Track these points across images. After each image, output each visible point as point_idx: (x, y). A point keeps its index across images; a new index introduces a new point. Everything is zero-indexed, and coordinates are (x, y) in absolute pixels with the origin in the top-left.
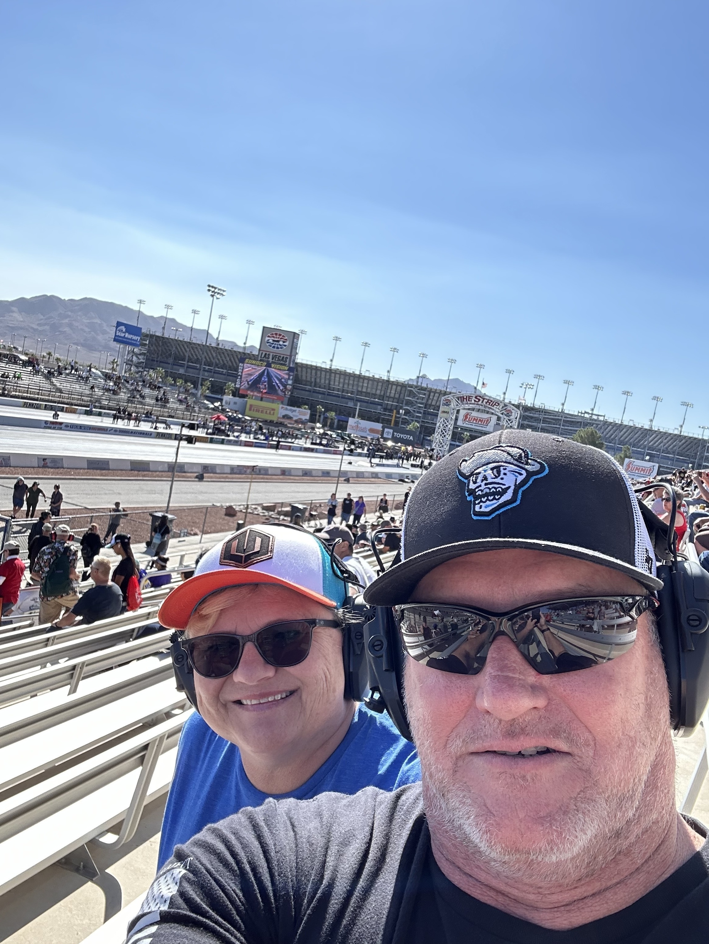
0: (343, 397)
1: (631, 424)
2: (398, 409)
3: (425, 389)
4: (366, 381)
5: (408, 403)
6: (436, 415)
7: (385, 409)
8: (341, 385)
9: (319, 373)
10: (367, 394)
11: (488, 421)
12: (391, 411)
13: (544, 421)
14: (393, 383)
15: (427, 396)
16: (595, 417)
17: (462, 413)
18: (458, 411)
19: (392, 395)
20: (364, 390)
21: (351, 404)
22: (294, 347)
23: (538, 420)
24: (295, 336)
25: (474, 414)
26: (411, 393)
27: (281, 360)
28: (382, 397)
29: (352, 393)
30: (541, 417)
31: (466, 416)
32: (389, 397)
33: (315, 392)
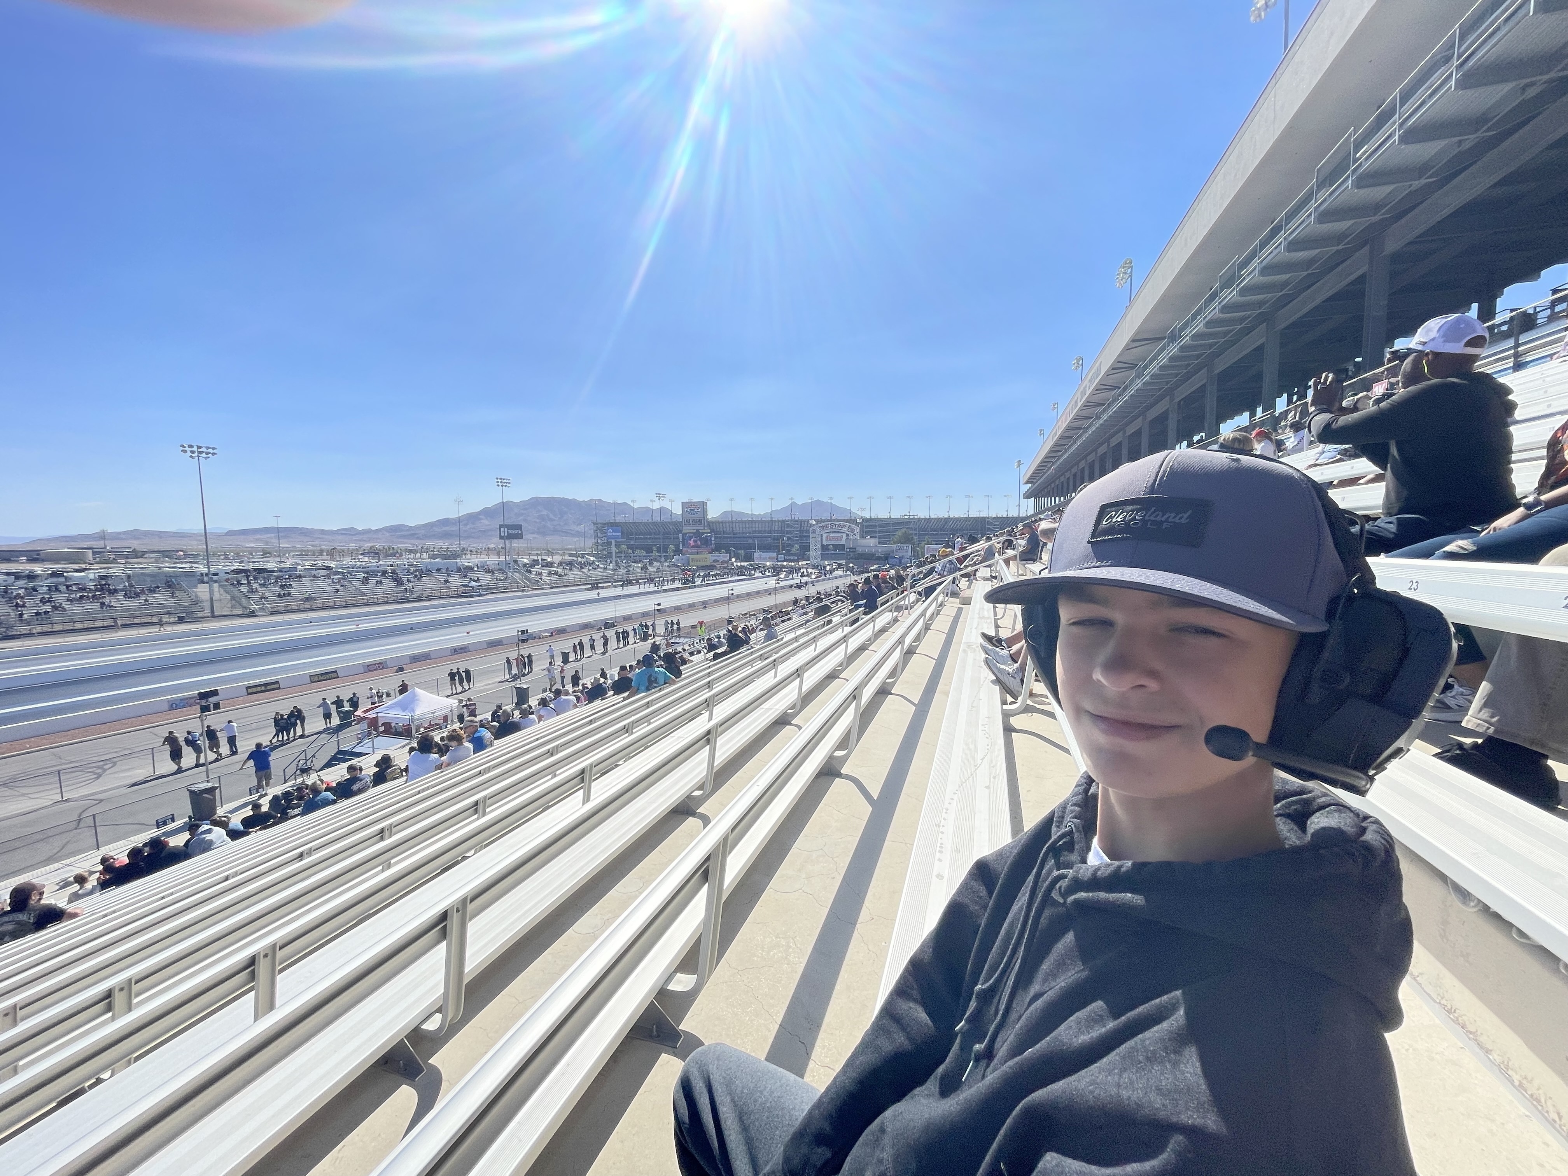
0: (744, 537)
1: (936, 517)
2: (782, 537)
3: (797, 521)
4: (757, 524)
5: (788, 532)
6: (809, 536)
7: (774, 539)
8: (741, 529)
9: (724, 525)
10: (760, 532)
11: (842, 537)
12: (778, 539)
13: (880, 526)
14: (775, 521)
15: (799, 526)
16: (911, 517)
17: (825, 536)
18: (822, 535)
19: (776, 529)
20: (757, 529)
21: (750, 541)
22: (705, 512)
23: (875, 526)
24: (704, 504)
25: (832, 535)
26: (788, 526)
27: (699, 522)
28: (770, 532)
29: (750, 533)
30: (877, 524)
31: (827, 537)
32: (775, 531)
33: (725, 538)
